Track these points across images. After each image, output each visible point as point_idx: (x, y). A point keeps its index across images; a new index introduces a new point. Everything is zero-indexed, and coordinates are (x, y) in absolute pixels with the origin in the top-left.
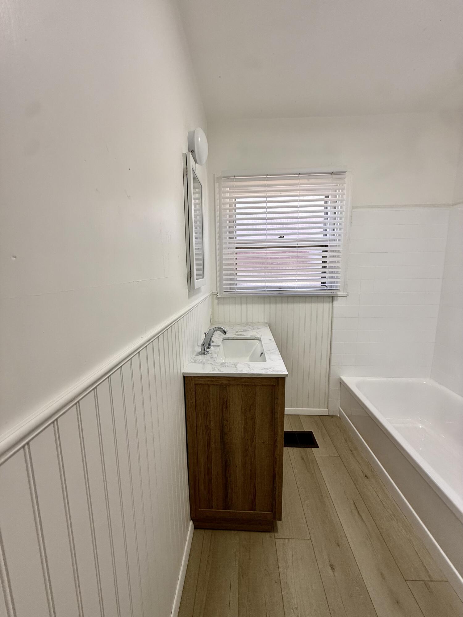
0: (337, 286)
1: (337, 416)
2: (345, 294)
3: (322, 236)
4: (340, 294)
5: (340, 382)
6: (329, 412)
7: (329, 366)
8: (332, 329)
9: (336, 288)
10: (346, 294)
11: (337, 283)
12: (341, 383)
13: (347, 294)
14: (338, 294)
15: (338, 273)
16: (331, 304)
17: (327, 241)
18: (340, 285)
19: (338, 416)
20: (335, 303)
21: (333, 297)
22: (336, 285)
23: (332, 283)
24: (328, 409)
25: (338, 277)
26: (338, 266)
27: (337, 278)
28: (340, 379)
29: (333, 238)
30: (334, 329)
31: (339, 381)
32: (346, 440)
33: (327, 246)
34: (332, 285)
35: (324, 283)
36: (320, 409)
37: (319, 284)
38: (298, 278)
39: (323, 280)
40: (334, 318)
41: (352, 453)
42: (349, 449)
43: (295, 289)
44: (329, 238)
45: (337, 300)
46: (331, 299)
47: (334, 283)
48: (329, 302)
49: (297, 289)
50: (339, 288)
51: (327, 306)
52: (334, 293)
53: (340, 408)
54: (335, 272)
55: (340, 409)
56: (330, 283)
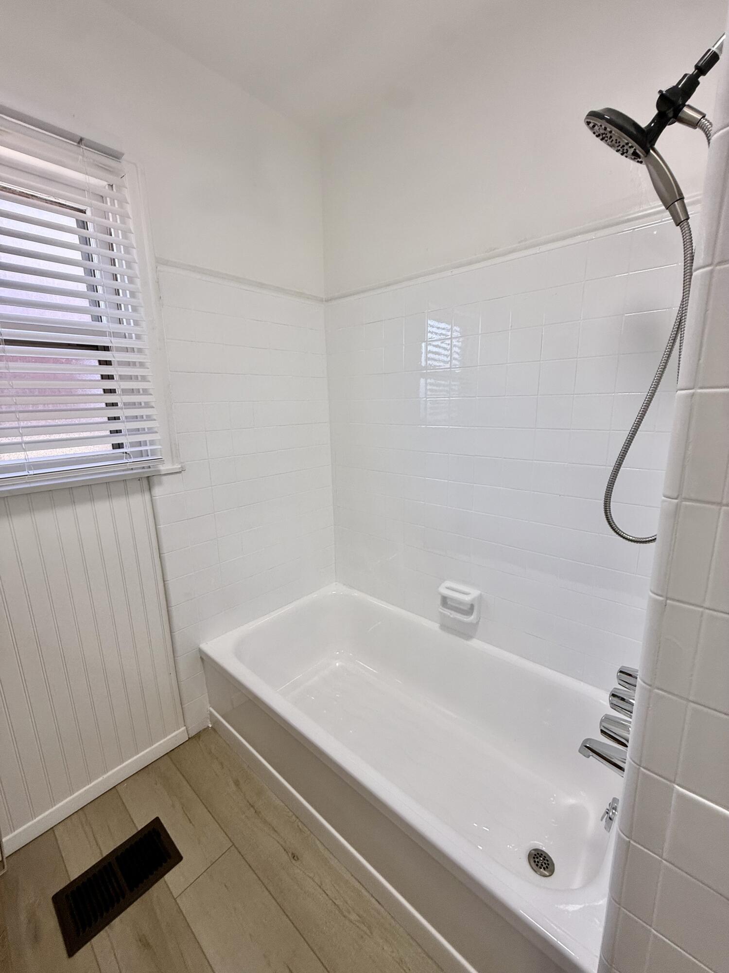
0: (153, 452)
1: (208, 726)
2: (177, 467)
3: (87, 318)
4: (164, 468)
5: (202, 659)
6: (189, 732)
7: (171, 635)
8: (161, 552)
9: (151, 455)
10: (180, 466)
11: (152, 443)
12: (204, 659)
13: (182, 467)
14: (159, 471)
15: (152, 420)
16: (147, 497)
17: (102, 334)
18: (160, 448)
19: (211, 726)
20: (157, 491)
21: (150, 478)
22: (151, 450)
23: (139, 444)
24: (185, 726)
25: (151, 428)
26: (146, 401)
27: (151, 431)
28: (200, 651)
29: (116, 327)
30: (165, 551)
31: (199, 657)
32: (237, 783)
33: (106, 349)
34: (141, 451)
35: (119, 446)
36: (169, 737)
37: (105, 448)
38: (27, 439)
39: (118, 439)
40: (161, 527)
41: (256, 812)
42: (248, 804)
43: (25, 473)
44: (109, 327)
45: (160, 483)
46: (145, 482)
47: (146, 445)
48: (142, 491)
49: (31, 472)
50: (161, 456)
51: (138, 502)
52: (149, 467)
53: (211, 709)
54: (142, 417)
55: (211, 712)
56: (133, 445)
